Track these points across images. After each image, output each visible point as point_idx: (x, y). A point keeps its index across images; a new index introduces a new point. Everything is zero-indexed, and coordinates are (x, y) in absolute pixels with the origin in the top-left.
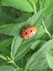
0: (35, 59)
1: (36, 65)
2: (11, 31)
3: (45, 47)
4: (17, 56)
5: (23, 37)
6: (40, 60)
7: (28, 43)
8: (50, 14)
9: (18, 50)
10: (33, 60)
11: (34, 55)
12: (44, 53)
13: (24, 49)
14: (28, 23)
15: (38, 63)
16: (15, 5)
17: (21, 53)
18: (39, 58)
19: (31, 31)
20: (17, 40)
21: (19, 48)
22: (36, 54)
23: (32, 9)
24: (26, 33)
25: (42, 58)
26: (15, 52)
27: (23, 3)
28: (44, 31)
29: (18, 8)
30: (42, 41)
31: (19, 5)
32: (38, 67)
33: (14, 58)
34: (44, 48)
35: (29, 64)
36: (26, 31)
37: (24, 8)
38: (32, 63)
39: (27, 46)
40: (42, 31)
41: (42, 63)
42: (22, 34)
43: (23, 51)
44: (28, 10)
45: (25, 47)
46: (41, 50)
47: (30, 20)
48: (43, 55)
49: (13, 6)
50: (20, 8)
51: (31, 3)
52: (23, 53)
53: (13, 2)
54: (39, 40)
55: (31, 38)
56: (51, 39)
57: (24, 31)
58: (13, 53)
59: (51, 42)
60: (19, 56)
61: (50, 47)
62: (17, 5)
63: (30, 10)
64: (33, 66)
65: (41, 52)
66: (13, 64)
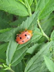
0: (33, 63)
1: (35, 69)
2: (6, 37)
3: (44, 50)
4: (13, 62)
5: (17, 42)
6: (39, 63)
7: (24, 48)
8: (46, 16)
9: (14, 56)
10: (32, 64)
11: (33, 59)
12: (42, 57)
13: (20, 54)
14: (22, 28)
15: (37, 66)
16: (9, 10)
17: (17, 59)
18: (38, 62)
19: (26, 35)
20: (12, 46)
21: (15, 54)
22: (35, 58)
23: (27, 12)
24: (21, 38)
25: (41, 61)
26: (11, 58)
27: (18, 7)
28: (41, 34)
29: (12, 13)
30: (39, 44)
31: (13, 10)
32: (38, 70)
33: (10, 65)
34: (42, 52)
35: (28, 69)
36: (20, 36)
37: (19, 13)
38: (30, 67)
39: (23, 51)
40: (39, 34)
41: (41, 66)
42: (16, 39)
43: (19, 57)
44: (23, 14)
45: (21, 52)
46: (39, 53)
47: (24, 24)
48: (42, 59)
49: (6, 11)
50: (14, 13)
51: (25, 7)
52: (19, 59)
53: (7, 7)
54: (37, 43)
55: (26, 42)
56: (50, 41)
57: (19, 36)
58: (9, 60)
59: (49, 45)
60: (15, 62)
61: (49, 50)
62: (11, 10)
63: (25, 14)
64: (32, 70)
65: (39, 55)
66: (10, 70)
